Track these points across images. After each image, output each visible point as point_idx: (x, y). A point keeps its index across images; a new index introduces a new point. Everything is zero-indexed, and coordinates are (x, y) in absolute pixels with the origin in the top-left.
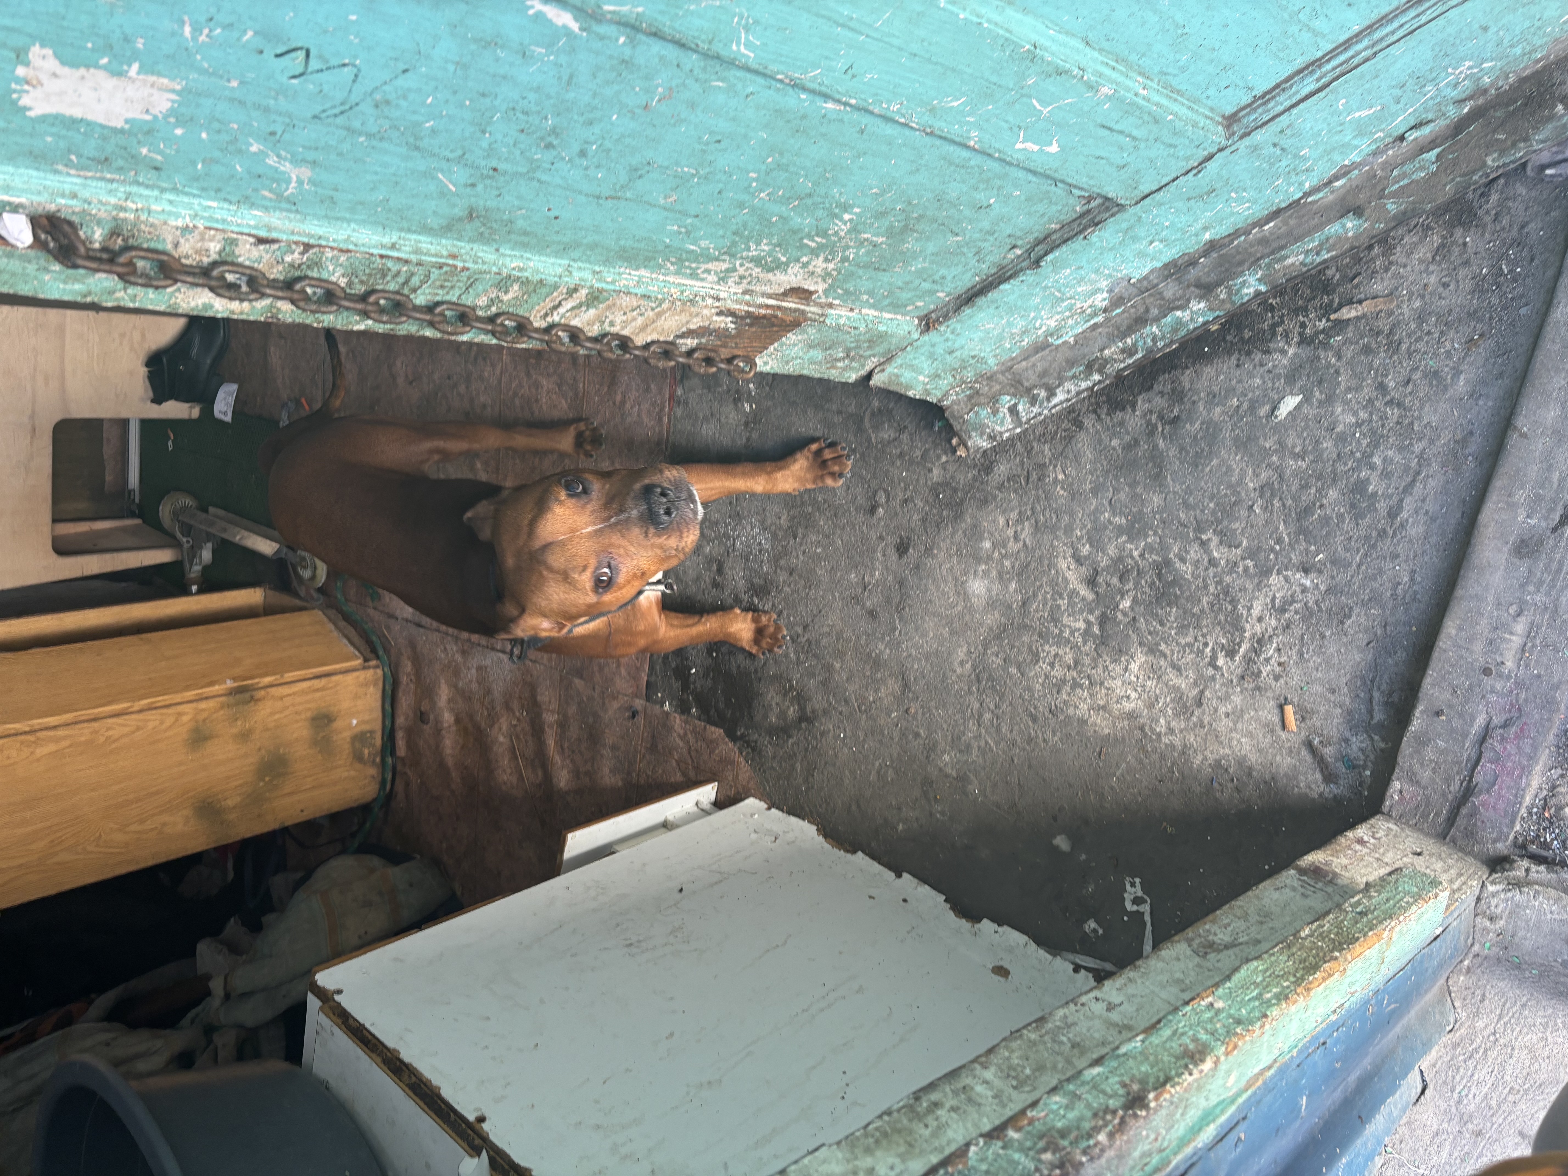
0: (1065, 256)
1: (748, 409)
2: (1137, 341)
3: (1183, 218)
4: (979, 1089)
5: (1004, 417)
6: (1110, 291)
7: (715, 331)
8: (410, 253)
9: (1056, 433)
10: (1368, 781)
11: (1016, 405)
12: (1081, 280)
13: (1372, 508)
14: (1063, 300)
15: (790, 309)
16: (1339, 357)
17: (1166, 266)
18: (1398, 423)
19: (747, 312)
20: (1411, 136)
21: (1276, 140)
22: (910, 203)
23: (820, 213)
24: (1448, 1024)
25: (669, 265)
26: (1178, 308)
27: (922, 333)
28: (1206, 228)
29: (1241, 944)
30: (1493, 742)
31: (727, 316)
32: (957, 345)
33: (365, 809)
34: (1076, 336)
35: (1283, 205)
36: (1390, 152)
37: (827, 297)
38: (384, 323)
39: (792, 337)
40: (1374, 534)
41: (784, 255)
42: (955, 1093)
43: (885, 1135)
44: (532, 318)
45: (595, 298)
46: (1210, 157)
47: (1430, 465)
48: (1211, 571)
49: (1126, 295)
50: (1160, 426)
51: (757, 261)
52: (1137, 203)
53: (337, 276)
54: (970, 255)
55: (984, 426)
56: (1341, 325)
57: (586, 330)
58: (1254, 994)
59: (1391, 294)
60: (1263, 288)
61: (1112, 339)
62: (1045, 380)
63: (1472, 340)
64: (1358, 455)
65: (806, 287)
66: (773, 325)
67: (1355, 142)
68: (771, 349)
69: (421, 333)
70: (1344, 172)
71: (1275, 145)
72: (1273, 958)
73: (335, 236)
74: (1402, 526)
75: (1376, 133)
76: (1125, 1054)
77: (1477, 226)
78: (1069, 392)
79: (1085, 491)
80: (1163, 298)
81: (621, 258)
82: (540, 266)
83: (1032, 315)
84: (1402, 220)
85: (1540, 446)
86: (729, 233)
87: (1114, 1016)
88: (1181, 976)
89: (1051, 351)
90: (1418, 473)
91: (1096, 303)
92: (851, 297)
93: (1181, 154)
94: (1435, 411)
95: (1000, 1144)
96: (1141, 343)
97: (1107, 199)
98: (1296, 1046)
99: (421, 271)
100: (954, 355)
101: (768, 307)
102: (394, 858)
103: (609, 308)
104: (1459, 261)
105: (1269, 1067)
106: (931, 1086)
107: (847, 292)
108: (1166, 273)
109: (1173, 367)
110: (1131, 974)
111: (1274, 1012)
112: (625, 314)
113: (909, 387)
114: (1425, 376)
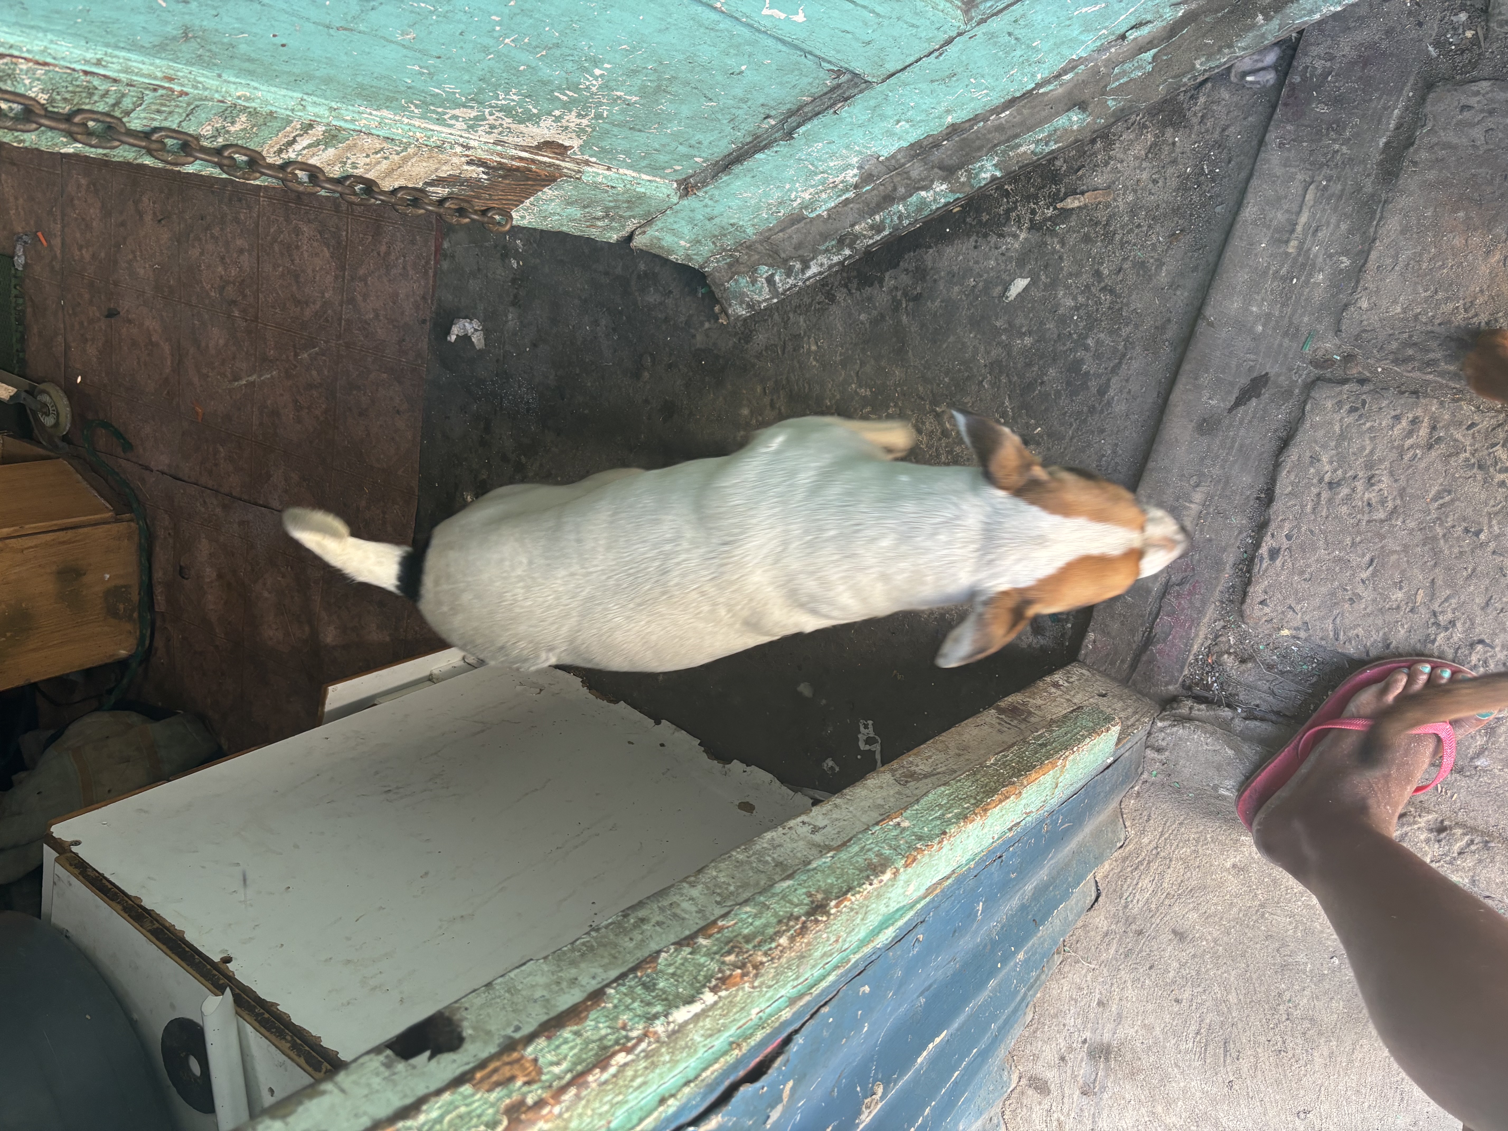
0: (816, 129)
1: (515, 266)
2: (885, 218)
3: (928, 100)
4: (685, 905)
5: (762, 287)
6: (860, 168)
7: (467, 180)
8: (119, 71)
9: (810, 305)
10: (1070, 633)
11: (773, 275)
12: (832, 155)
13: (1085, 386)
14: (816, 174)
15: (545, 163)
16: (1063, 244)
17: (912, 145)
18: (1109, 308)
19: (499, 163)
20: (1132, 35)
21: (1011, 30)
22: (661, 63)
23: (569, 66)
24: (1119, 840)
25: (413, 108)
26: (923, 188)
27: (681, 197)
28: (948, 112)
29: (939, 773)
30: (1171, 598)
31: (478, 166)
32: (716, 212)
33: (122, 664)
34: (828, 210)
35: (1018, 94)
36: (1113, 50)
37: (582, 154)
38: (92, 146)
39: (548, 192)
40: (1085, 409)
41: (534, 107)
42: (662, 909)
43: (591, 949)
44: (264, 153)
45: (332, 137)
46: (950, 41)
47: (1133, 348)
48: (944, 442)
49: (875, 173)
50: (904, 302)
51: (507, 111)
52: (883, 81)
53: (36, 92)
54: (725, 122)
55: (743, 294)
56: (1066, 213)
57: (326, 169)
58: (937, 814)
59: (1109, 187)
60: (998, 174)
61: (862, 215)
62: (800, 252)
63: (1174, 234)
64: (1075, 336)
65: (560, 142)
66: (528, 179)
67: (1082, 37)
68: (527, 202)
69: (139, 161)
70: (1072, 66)
71: (1010, 34)
72: (959, 784)
73: (29, 47)
74: (1109, 404)
75: (1100, 30)
76: (815, 869)
77: (1185, 127)
78: (822, 265)
79: (835, 362)
80: (909, 178)
81: (359, 95)
82: (270, 97)
83: (787, 186)
84: (1121, 116)
85: (1224, 335)
86: (475, 79)
87: (818, 838)
88: (882, 803)
89: (806, 224)
90: (1124, 355)
91: (848, 178)
92: (607, 156)
93: (923, 35)
94: (1141, 299)
95: (688, 950)
96: (888, 221)
97: (856, 75)
98: (973, 859)
99: (133, 92)
100: (714, 222)
101: (521, 159)
102: (154, 714)
103: (349, 148)
104: (1168, 160)
105: (947, 878)
106: (641, 904)
107: (603, 150)
108: (912, 152)
109: (917, 246)
110: (838, 801)
111: (953, 829)
112: (368, 156)
113: (670, 251)
114: (1134, 267)
